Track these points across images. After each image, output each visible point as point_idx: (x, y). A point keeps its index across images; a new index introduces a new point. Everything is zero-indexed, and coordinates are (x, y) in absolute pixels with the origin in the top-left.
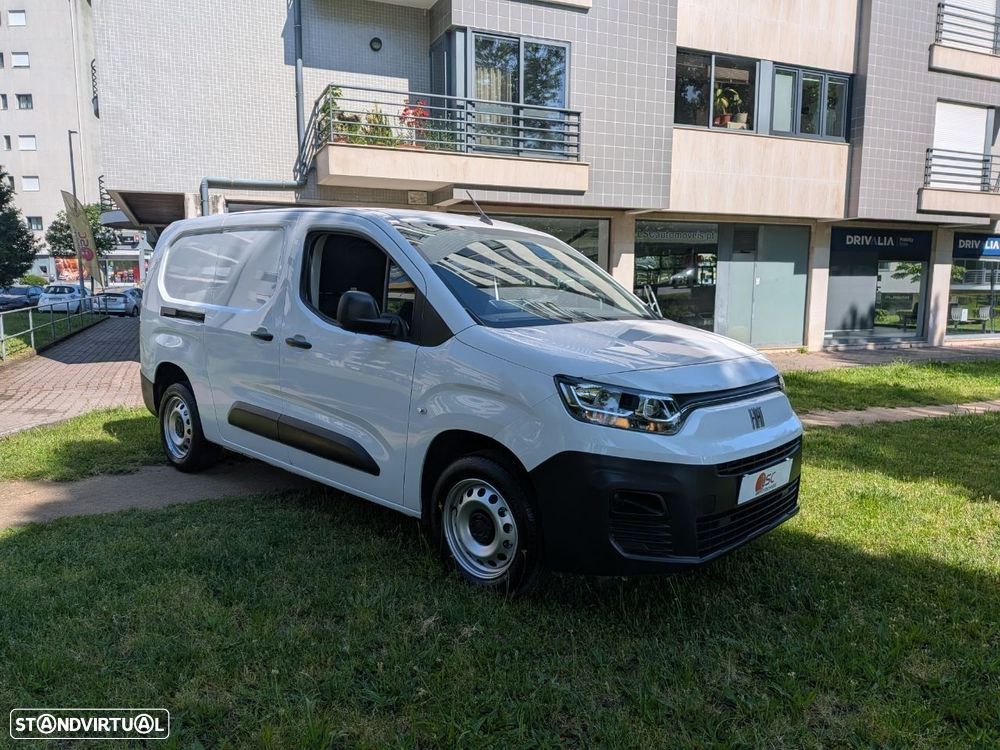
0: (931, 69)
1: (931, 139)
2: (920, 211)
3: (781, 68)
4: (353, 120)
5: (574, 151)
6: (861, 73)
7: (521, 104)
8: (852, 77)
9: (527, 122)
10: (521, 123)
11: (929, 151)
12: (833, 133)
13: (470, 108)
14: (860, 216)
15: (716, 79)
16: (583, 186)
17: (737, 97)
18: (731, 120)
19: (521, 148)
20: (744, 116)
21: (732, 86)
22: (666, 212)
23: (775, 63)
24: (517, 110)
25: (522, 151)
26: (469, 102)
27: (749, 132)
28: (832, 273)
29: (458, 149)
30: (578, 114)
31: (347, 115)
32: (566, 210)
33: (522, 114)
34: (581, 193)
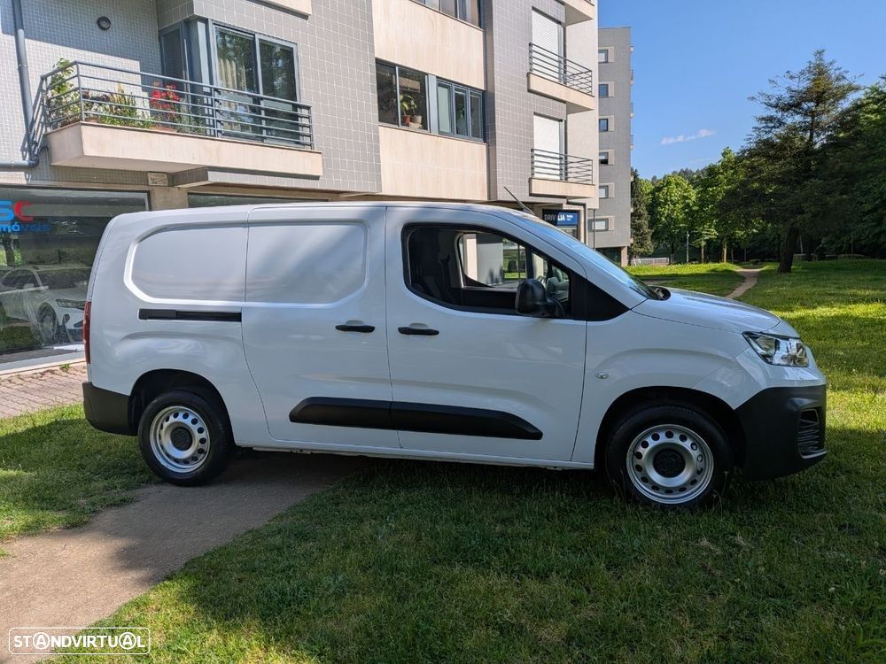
0: (530, 91)
1: (532, 142)
2: (531, 195)
3: (442, 83)
4: (103, 100)
5: (307, 140)
6: (490, 90)
7: (261, 95)
8: (484, 92)
9: (268, 112)
10: (263, 112)
11: (532, 150)
12: (475, 135)
13: (216, 96)
14: (499, 199)
15: (400, 87)
16: (318, 171)
17: (413, 103)
18: (411, 121)
19: (264, 135)
20: (419, 118)
21: (410, 93)
22: (379, 196)
23: (437, 77)
24: (257, 100)
25: (265, 138)
26: (216, 90)
27: (425, 131)
28: (478, 243)
29: (208, 133)
30: (308, 108)
31: (91, 94)
32: (293, 192)
33: (263, 104)
34: (317, 178)
